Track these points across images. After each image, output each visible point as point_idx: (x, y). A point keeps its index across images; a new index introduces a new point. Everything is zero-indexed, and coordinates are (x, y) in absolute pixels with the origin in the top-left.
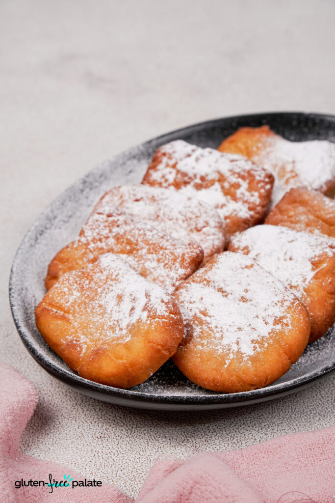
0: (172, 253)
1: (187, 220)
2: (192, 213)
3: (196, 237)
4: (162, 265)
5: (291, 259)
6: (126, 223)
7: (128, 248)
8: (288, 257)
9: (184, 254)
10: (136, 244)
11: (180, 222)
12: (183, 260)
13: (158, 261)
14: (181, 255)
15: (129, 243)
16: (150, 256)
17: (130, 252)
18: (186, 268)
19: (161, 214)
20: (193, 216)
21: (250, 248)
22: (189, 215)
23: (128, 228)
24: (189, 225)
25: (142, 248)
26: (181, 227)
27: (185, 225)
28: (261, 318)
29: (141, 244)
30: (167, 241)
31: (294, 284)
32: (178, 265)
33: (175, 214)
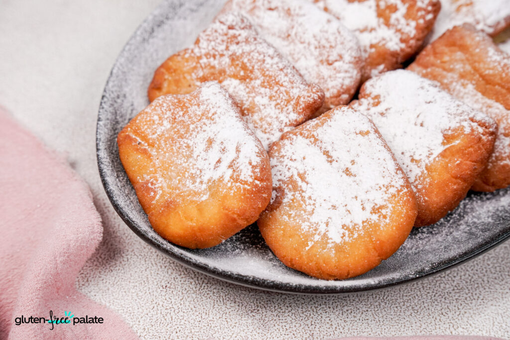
0: (287, 93)
1: (320, 47)
2: (327, 40)
3: (325, 71)
4: (274, 103)
5: (422, 125)
6: (247, 41)
7: (242, 73)
8: (419, 122)
9: (299, 97)
10: (251, 72)
11: (312, 48)
12: (297, 104)
13: (271, 98)
14: (296, 97)
15: (244, 67)
16: (263, 90)
17: (243, 79)
18: (299, 113)
19: (293, 33)
20: (327, 45)
21: (382, 99)
22: (323, 42)
23: (247, 48)
24: (321, 54)
25: (256, 78)
26: (312, 54)
27: (316, 53)
28: (360, 201)
29: (257, 73)
30: (286, 75)
31: (416, 157)
32: (290, 107)
33: (308, 37)
